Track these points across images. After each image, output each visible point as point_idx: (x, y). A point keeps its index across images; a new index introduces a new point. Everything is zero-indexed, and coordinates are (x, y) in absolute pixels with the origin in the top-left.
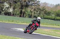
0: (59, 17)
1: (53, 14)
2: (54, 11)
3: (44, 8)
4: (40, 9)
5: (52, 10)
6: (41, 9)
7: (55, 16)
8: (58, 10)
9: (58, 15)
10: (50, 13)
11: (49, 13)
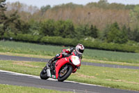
0: (49, 36)
1: (35, 29)
2: (39, 21)
3: (14, 15)
4: (6, 18)
5: (33, 21)
6: (9, 17)
7: (40, 34)
8: (46, 20)
9: (48, 31)
10: (29, 26)
11: (26, 28)
